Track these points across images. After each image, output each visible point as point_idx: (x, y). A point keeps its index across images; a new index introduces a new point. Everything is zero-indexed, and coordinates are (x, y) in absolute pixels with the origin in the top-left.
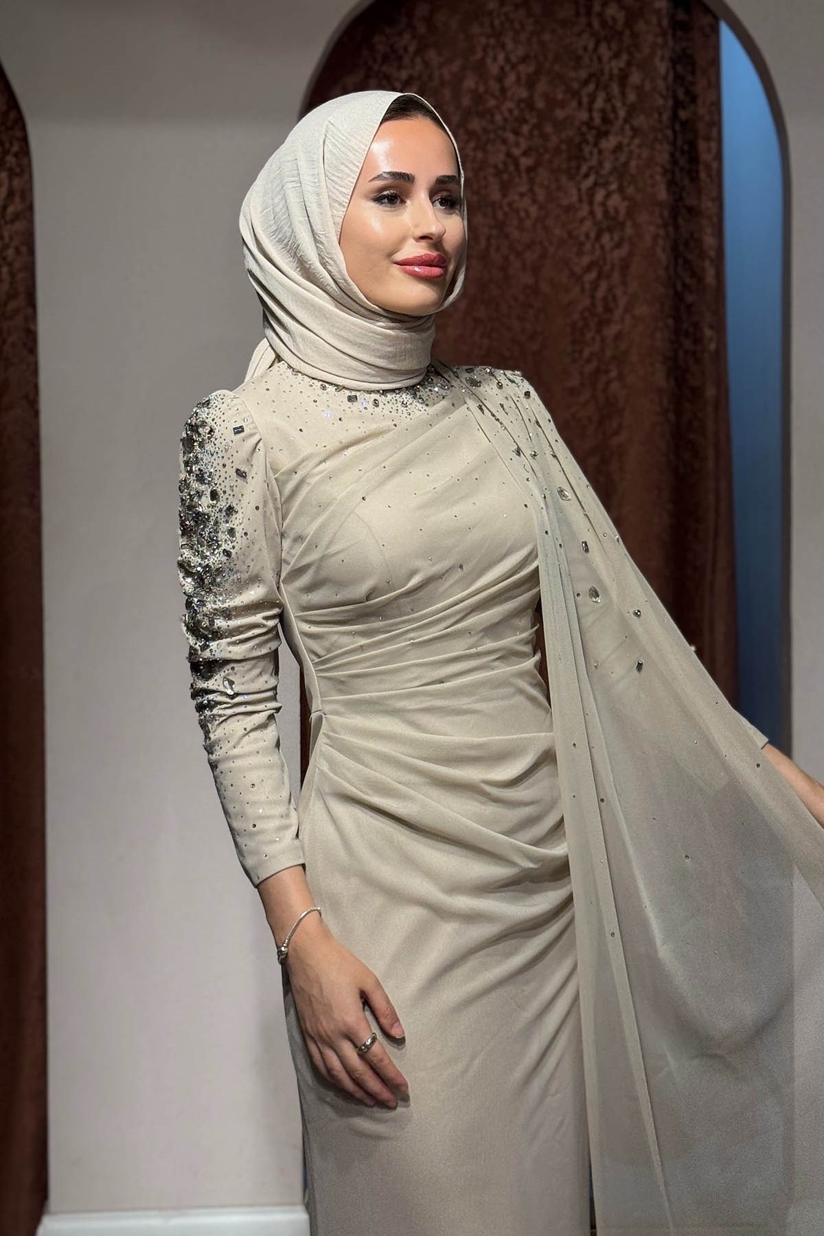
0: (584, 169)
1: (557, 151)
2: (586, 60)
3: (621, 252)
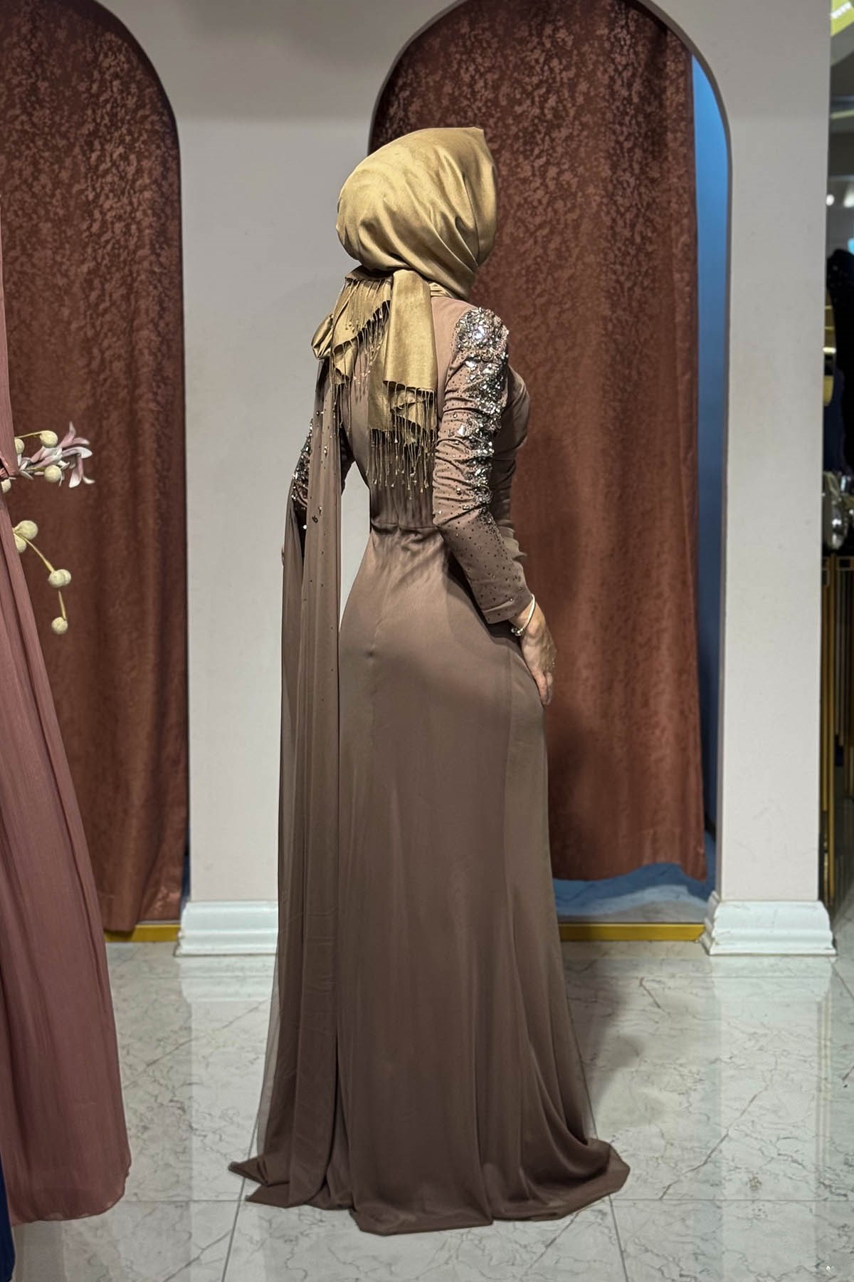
0: (536, 151)
1: (516, 137)
2: (538, 68)
3: (574, 216)
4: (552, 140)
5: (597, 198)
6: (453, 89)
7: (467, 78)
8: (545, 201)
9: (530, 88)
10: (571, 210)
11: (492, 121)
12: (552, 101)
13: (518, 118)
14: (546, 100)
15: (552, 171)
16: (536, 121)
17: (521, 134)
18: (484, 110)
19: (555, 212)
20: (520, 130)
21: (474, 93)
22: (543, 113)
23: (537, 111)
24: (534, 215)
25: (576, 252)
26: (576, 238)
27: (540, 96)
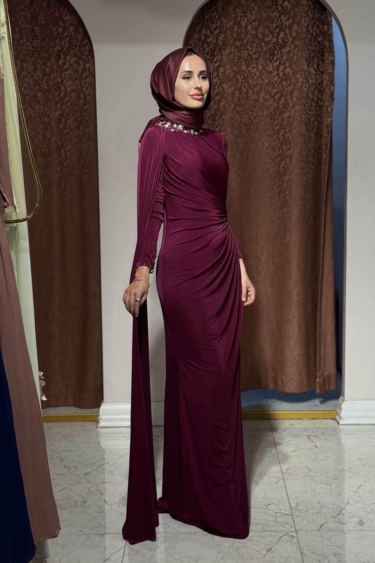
3: (290, 88)
4: (282, 53)
5: (301, 80)
6: (238, 29)
7: (244, 24)
8: (278, 82)
9: (272, 29)
10: (289, 86)
11: (255, 45)
12: (281, 36)
13: (267, 43)
14: (279, 35)
15: (282, 68)
16: (275, 44)
17: (268, 51)
18: (251, 40)
19: (282, 86)
20: (268, 49)
21: (247, 31)
22: (278, 41)
23: (275, 40)
24: (273, 88)
25: (291, 105)
26: (292, 99)
27: (277, 33)
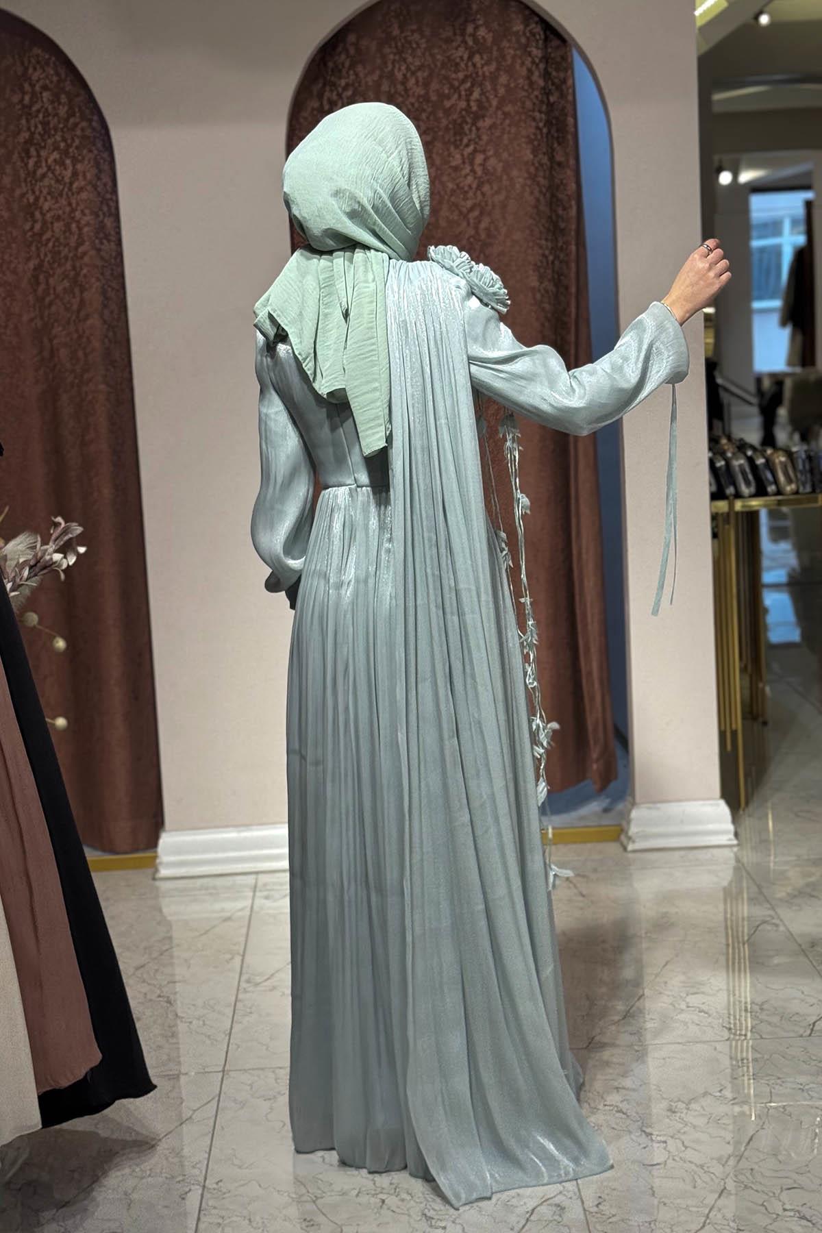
9: (456, 84)
13: (448, 111)
14: (471, 94)
16: (464, 113)
17: (451, 126)
20: (450, 123)
27: (466, 90)
